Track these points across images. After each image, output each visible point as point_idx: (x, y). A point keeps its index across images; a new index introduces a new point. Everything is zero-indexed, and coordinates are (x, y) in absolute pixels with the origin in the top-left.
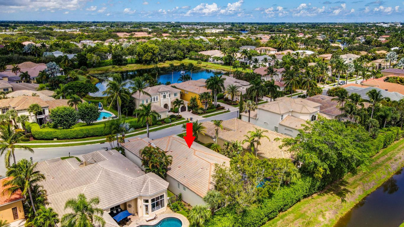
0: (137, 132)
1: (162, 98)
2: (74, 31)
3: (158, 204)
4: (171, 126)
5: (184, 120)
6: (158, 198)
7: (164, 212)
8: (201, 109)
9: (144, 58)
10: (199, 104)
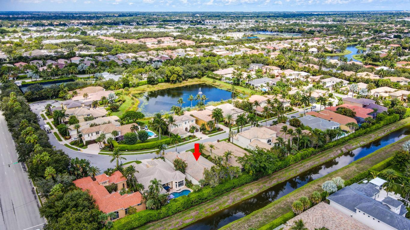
0: (169, 147)
1: (184, 124)
3: (181, 184)
4: (188, 142)
5: (197, 139)
6: (181, 182)
7: (184, 188)
8: (208, 131)
9: (171, 79)
10: (206, 128)
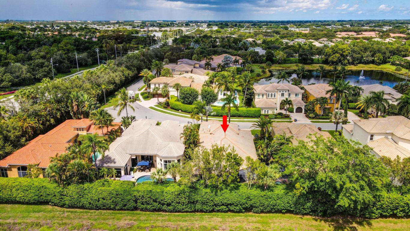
1: (279, 96)
2: (302, 30)
6: (170, 162)
9: (330, 59)
